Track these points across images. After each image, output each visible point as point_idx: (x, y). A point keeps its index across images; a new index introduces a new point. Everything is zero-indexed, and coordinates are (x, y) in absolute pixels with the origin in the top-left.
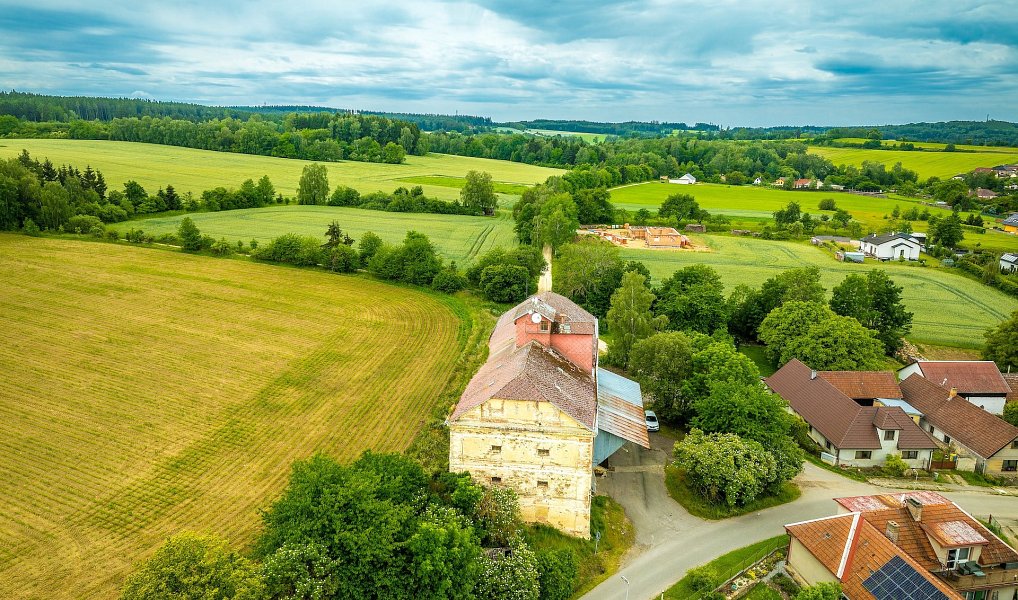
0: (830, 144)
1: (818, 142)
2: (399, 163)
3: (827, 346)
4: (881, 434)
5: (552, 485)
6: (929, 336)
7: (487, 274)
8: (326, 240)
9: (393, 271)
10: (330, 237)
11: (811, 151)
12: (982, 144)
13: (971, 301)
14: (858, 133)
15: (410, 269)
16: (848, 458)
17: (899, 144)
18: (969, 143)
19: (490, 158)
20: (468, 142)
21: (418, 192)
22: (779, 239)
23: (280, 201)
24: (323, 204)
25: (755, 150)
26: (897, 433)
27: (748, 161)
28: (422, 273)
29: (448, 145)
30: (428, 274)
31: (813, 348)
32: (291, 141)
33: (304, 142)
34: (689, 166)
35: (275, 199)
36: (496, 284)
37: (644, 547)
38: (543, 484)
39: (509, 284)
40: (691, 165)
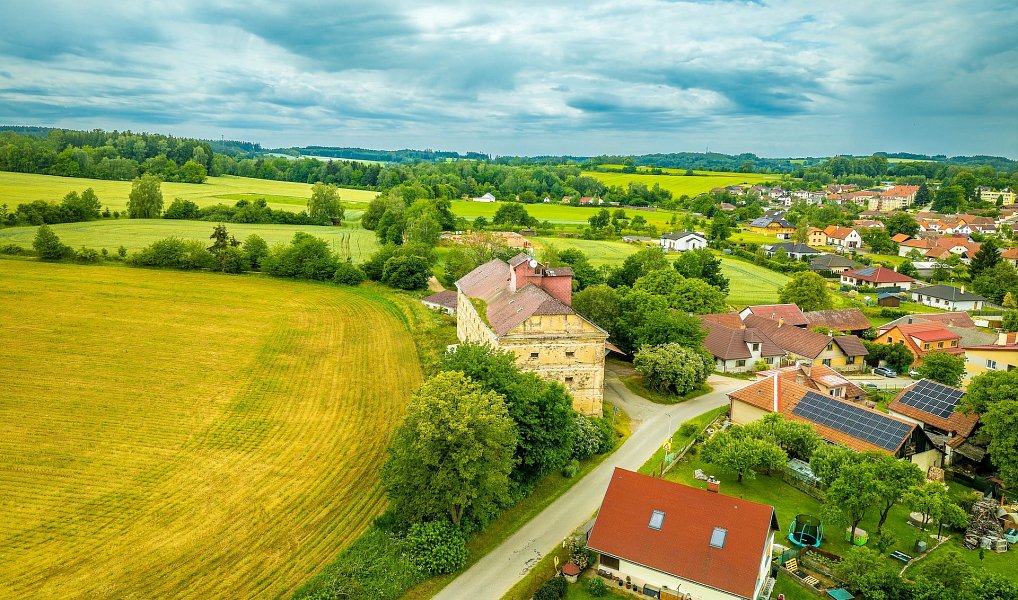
0: (595, 169)
1: (584, 167)
2: (200, 183)
3: (689, 299)
4: (750, 346)
5: (576, 380)
6: (737, 299)
7: (392, 264)
8: (212, 242)
9: (292, 268)
10: (215, 240)
11: (584, 174)
12: (711, 170)
13: (754, 276)
14: (616, 161)
15: (309, 266)
16: (731, 366)
17: (650, 170)
18: (701, 169)
19: (284, 180)
20: (258, 164)
21: (262, 203)
22: (597, 239)
23: (106, 215)
24: (159, 217)
25: (540, 172)
26: (760, 345)
27: (535, 182)
28: (323, 269)
29: (234, 167)
30: (328, 269)
31: (679, 302)
32: (73, 158)
33: (89, 160)
34: (485, 186)
35: (101, 213)
36: (401, 272)
37: (639, 421)
38: (569, 379)
39: (412, 273)
40: (487, 185)
